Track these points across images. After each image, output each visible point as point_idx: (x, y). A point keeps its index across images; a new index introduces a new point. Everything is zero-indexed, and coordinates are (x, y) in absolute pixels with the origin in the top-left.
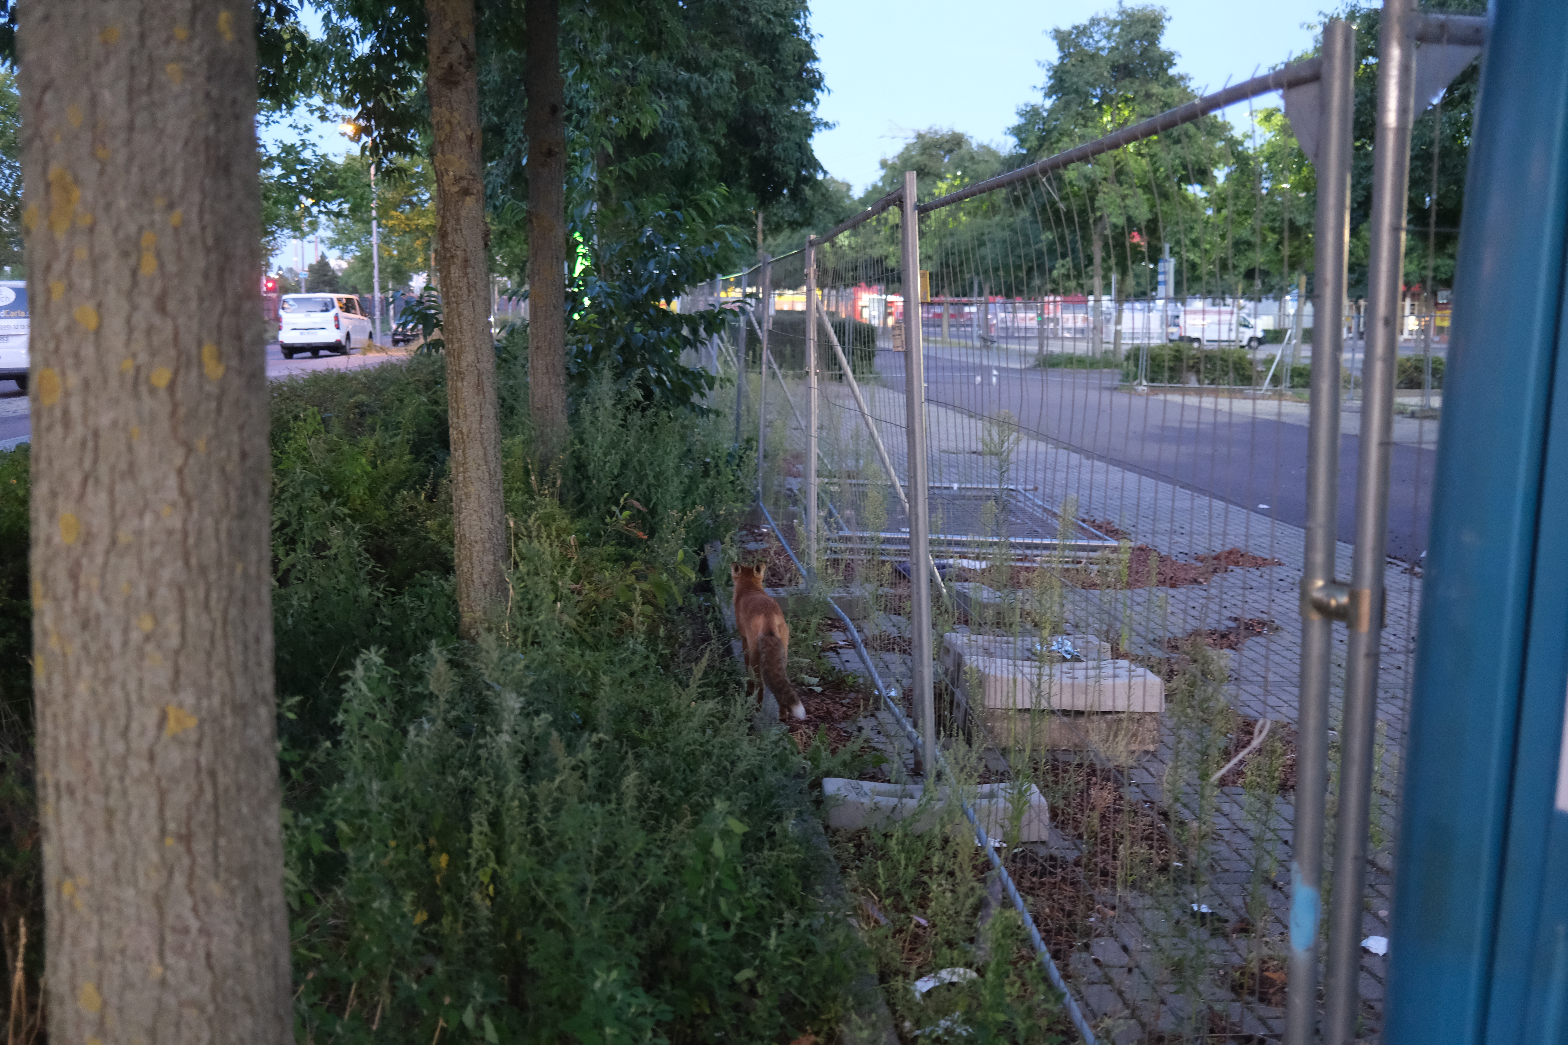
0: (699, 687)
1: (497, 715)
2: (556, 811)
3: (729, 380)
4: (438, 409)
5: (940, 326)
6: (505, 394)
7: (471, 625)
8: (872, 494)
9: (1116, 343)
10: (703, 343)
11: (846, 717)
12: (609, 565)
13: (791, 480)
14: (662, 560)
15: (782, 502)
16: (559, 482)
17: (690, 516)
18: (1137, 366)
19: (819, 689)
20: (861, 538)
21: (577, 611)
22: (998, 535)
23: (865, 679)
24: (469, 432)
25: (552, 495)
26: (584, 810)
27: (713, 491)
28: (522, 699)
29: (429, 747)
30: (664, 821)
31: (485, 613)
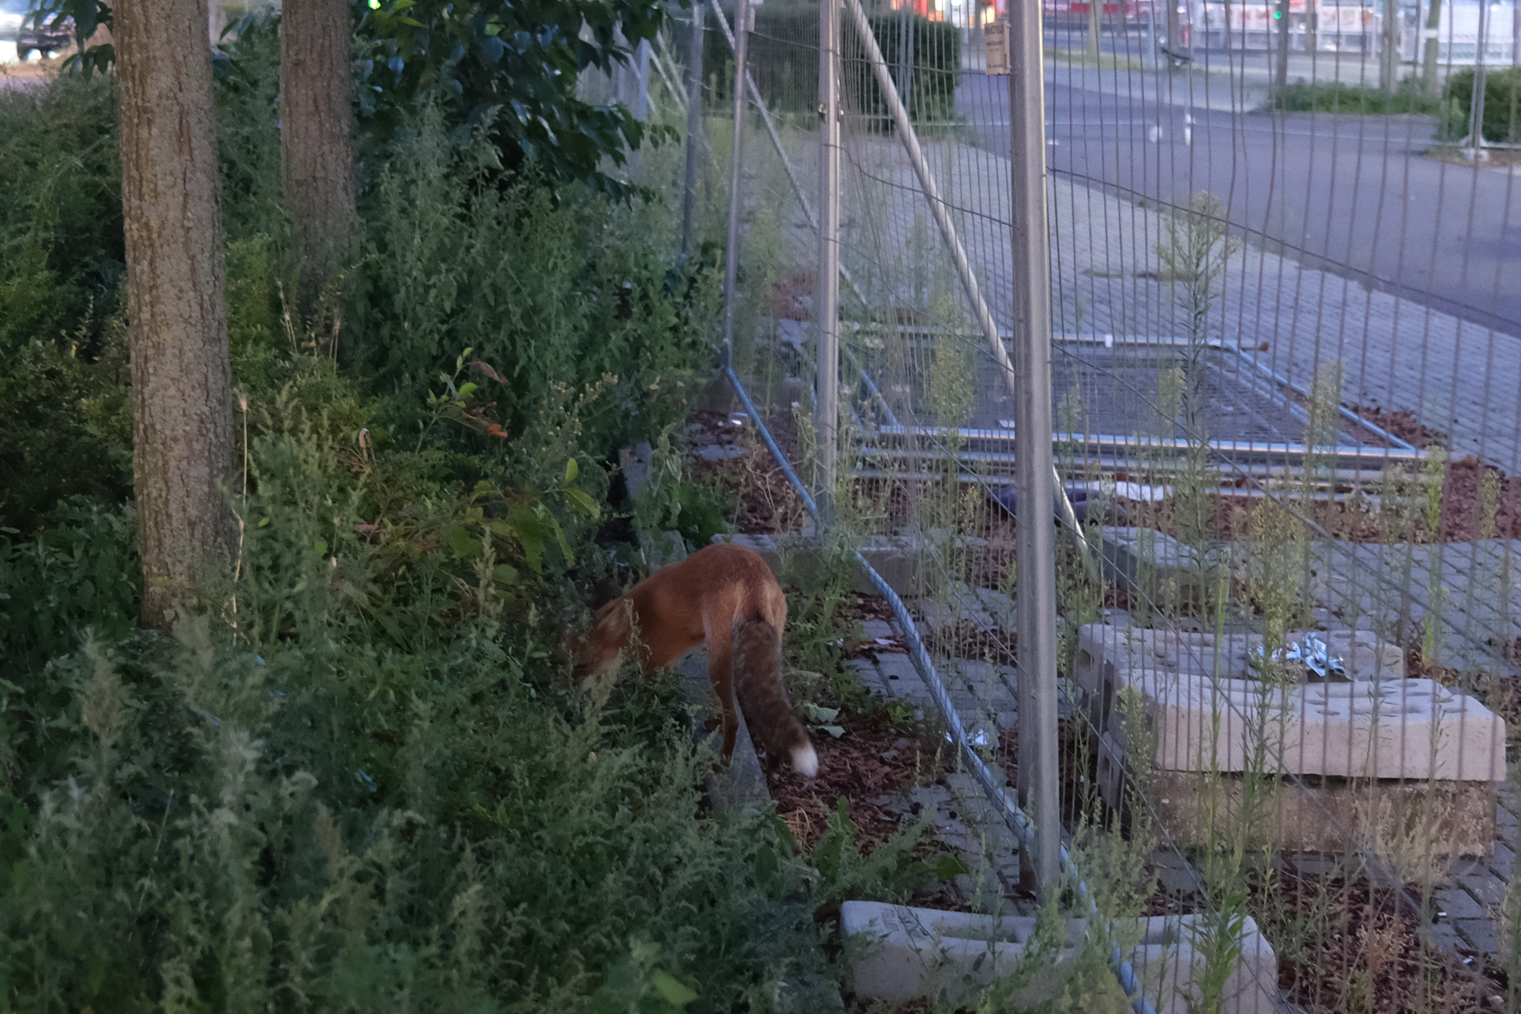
0: (604, 722)
1: (211, 774)
2: (324, 957)
3: (668, 129)
4: (104, 181)
5: (1083, 28)
6: (233, 153)
7: (165, 602)
8: (943, 351)
9: (1429, 64)
10: (619, 57)
11: (889, 784)
12: (435, 487)
13: (789, 325)
14: (535, 479)
15: (771, 368)
16: (337, 325)
17: (592, 392)
18: (1467, 109)
19: (838, 731)
20: (922, 439)
21: (369, 574)
22: (1188, 437)
23: (927, 712)
24: (162, 226)
25: (325, 349)
26: (379, 958)
27: (636, 346)
28: (259, 743)
29: (80, 835)
30: (533, 980)
31: (192, 578)
